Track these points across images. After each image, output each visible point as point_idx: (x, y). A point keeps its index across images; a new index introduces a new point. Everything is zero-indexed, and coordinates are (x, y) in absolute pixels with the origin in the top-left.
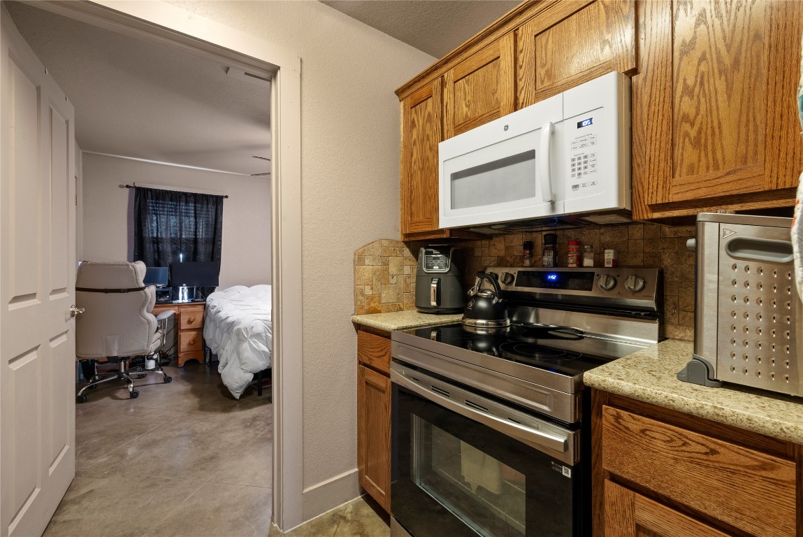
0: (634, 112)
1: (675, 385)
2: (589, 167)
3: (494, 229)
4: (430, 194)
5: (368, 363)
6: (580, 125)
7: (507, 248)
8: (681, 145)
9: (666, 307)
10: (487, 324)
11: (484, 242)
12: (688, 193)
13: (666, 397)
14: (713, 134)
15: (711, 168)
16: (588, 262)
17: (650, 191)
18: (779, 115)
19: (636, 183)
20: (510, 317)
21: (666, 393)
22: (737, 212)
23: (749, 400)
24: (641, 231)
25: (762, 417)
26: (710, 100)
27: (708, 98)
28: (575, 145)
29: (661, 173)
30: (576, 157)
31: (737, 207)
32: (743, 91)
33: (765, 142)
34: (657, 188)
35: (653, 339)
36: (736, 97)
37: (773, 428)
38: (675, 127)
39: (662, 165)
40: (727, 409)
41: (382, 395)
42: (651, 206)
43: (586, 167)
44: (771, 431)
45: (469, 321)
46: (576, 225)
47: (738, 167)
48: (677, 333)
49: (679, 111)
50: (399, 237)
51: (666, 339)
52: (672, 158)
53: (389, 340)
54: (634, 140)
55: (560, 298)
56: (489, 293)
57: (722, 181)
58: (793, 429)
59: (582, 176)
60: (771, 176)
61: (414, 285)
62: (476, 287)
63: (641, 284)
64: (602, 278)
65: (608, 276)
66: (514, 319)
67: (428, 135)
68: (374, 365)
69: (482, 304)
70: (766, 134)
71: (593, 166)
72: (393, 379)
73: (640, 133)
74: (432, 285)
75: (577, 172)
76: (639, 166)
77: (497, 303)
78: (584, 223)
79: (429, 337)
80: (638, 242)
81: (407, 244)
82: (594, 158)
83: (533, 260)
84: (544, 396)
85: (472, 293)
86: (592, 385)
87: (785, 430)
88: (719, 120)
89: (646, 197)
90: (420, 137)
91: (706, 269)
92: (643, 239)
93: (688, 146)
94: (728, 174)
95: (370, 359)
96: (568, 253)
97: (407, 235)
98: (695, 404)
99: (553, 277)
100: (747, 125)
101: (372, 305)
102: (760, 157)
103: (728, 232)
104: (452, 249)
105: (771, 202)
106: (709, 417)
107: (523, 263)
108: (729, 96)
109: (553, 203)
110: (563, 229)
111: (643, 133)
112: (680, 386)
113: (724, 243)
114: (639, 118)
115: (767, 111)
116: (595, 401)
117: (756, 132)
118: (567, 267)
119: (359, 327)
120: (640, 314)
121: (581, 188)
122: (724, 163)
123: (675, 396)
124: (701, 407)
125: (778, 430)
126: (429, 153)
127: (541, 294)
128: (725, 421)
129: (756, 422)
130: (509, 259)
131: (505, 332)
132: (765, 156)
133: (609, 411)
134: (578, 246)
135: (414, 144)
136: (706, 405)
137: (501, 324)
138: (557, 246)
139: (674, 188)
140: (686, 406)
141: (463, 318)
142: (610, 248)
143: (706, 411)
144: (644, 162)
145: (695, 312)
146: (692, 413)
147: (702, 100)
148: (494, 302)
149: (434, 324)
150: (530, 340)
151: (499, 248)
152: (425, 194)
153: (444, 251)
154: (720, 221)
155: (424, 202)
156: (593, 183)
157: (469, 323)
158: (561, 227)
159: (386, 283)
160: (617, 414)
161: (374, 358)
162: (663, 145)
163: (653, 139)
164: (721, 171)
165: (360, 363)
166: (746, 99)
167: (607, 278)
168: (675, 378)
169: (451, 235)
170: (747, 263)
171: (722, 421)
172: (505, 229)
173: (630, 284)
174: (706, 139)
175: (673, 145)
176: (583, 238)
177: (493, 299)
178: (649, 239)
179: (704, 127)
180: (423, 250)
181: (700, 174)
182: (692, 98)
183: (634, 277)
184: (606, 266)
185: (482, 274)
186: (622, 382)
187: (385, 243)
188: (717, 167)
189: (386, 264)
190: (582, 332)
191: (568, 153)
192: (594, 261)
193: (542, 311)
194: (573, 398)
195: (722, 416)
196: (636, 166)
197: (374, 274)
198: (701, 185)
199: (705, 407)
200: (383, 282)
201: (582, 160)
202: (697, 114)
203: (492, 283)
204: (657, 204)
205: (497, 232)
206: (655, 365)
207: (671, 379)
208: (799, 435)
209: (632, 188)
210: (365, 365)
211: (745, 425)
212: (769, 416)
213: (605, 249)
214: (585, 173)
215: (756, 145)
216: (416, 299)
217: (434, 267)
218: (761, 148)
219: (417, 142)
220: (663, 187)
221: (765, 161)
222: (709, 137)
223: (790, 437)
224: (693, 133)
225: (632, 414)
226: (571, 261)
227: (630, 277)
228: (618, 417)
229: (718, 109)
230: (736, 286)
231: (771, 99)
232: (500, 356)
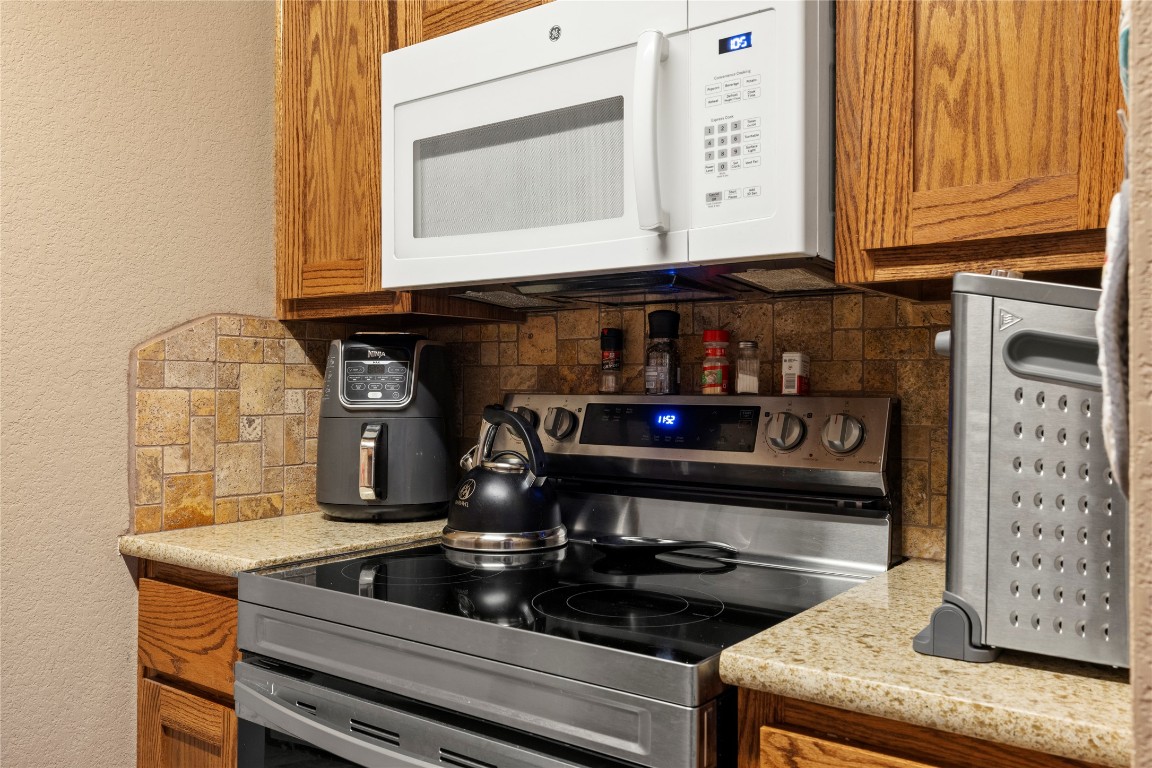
0: (840, 29)
1: (906, 664)
2: (744, 151)
3: (526, 295)
4: (359, 192)
5: (170, 670)
6: (724, 46)
7: (561, 345)
8: (930, 116)
9: (905, 485)
10: (507, 544)
11: (504, 327)
12: (942, 227)
13: (887, 693)
14: (990, 97)
15: (986, 174)
16: (747, 382)
17: (871, 217)
18: (1104, 69)
19: (842, 195)
20: (568, 522)
21: (885, 686)
22: (1028, 275)
23: (1041, 684)
24: (858, 310)
25: (1058, 719)
26: (985, 21)
27: (981, 16)
28: (713, 95)
29: (891, 177)
30: (716, 125)
31: (1029, 264)
32: (1044, 10)
33: (1081, 125)
34: (884, 213)
35: (878, 562)
36: (1032, 21)
37: (1076, 740)
38: (919, 74)
39: (894, 157)
40: (998, 708)
41: (212, 759)
42: (871, 252)
43: (736, 152)
44: (1074, 747)
45: (462, 538)
46: (723, 292)
47: (1034, 176)
48: (927, 545)
49: (927, 39)
50: (272, 309)
51: (906, 559)
52: (914, 145)
53: (233, 601)
54: (839, 95)
55: (685, 470)
56: (515, 460)
57: (1006, 202)
58: (1108, 739)
59: (729, 171)
60: (1089, 200)
61: (313, 443)
62: (480, 446)
63: (855, 433)
64: (774, 421)
65: (788, 416)
66: (579, 527)
67: (353, 30)
68: (189, 675)
69: (497, 492)
70: (1081, 109)
71: (752, 149)
72: (244, 711)
73: (851, 77)
74: (364, 443)
75: (717, 161)
76: (848, 155)
77: (534, 487)
78: (739, 287)
79: (352, 587)
80: (852, 334)
81: (294, 327)
82: (753, 131)
83: (625, 375)
84: (632, 717)
85: (471, 463)
86: (739, 680)
87: (1097, 742)
88: (1000, 69)
89: (862, 232)
90: (333, 33)
91: (969, 399)
92: (863, 329)
93: (945, 122)
94: (1016, 189)
95: (176, 660)
96: (702, 359)
97: (293, 304)
98: (940, 704)
99: (669, 420)
100: (1050, 85)
101: (186, 502)
102: (1072, 157)
103: (1008, 318)
104: (420, 345)
105: (1089, 255)
106: (966, 731)
107: (600, 382)
108: (1019, 18)
109: (663, 234)
110: (693, 301)
111: (858, 79)
112: (918, 666)
113: (1001, 342)
114: (849, 44)
115: (1084, 59)
116: (745, 718)
117: (1065, 100)
118: (700, 393)
119: (142, 568)
120: (854, 505)
121: (725, 202)
122: (1009, 162)
123: (904, 688)
124: (952, 710)
125: (1085, 743)
126: (354, 79)
127: (643, 462)
128: (994, 735)
129: (1048, 731)
130: (565, 371)
131: (555, 561)
132: (1080, 156)
133: (773, 738)
134: (726, 344)
135: (316, 49)
136: (961, 703)
137: (543, 543)
138: (680, 342)
139: (915, 214)
140: (925, 711)
141: (446, 531)
142: (793, 349)
143: (961, 717)
144: (858, 149)
145: (949, 496)
146: (934, 724)
147: (971, 19)
148: (526, 484)
149: (366, 551)
150: (618, 580)
151: (540, 343)
152: (343, 192)
153: (396, 349)
154: (994, 292)
155: (343, 215)
156: (752, 192)
157: (461, 542)
158: (689, 295)
159: (233, 439)
160: (791, 744)
161: (189, 656)
162: (896, 113)
163: (877, 96)
164: (1003, 180)
165: (145, 672)
166: (1047, 29)
167: (786, 420)
168: (910, 649)
169: (415, 305)
170: (1063, 390)
171: (989, 735)
172: (554, 296)
173: (832, 434)
174: (977, 109)
175: (914, 114)
176: (738, 323)
177: (523, 476)
178: (875, 330)
179: (974, 81)
180: (339, 347)
181: (965, 185)
182: (952, 13)
183: (841, 418)
184: (785, 391)
185: (498, 411)
186: (801, 667)
187: (230, 326)
188: (995, 174)
189: (231, 385)
190: (732, 554)
191: (698, 115)
192: (760, 381)
193: (645, 505)
194: (695, 717)
195: (990, 725)
196: (843, 158)
197: (191, 414)
198: (968, 210)
199: (960, 709)
200: (219, 436)
201: (729, 134)
202: (961, 49)
203: (521, 434)
204: (883, 250)
205: (536, 302)
206: (873, 622)
207: (901, 651)
208: (1119, 749)
209: (834, 209)
210: (161, 678)
211: (1028, 740)
212: (1071, 716)
213: (784, 350)
214: (736, 165)
215: (1065, 132)
216: (319, 481)
217: (371, 395)
218: (1072, 138)
219: (322, 45)
220: (895, 211)
221: (1079, 166)
222: (983, 104)
223: (1104, 756)
224: (953, 92)
225: (820, 741)
226: (709, 379)
227: (833, 418)
228: (792, 752)
229: (998, 42)
230: (1021, 436)
231: (1090, 33)
232: (540, 626)
